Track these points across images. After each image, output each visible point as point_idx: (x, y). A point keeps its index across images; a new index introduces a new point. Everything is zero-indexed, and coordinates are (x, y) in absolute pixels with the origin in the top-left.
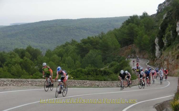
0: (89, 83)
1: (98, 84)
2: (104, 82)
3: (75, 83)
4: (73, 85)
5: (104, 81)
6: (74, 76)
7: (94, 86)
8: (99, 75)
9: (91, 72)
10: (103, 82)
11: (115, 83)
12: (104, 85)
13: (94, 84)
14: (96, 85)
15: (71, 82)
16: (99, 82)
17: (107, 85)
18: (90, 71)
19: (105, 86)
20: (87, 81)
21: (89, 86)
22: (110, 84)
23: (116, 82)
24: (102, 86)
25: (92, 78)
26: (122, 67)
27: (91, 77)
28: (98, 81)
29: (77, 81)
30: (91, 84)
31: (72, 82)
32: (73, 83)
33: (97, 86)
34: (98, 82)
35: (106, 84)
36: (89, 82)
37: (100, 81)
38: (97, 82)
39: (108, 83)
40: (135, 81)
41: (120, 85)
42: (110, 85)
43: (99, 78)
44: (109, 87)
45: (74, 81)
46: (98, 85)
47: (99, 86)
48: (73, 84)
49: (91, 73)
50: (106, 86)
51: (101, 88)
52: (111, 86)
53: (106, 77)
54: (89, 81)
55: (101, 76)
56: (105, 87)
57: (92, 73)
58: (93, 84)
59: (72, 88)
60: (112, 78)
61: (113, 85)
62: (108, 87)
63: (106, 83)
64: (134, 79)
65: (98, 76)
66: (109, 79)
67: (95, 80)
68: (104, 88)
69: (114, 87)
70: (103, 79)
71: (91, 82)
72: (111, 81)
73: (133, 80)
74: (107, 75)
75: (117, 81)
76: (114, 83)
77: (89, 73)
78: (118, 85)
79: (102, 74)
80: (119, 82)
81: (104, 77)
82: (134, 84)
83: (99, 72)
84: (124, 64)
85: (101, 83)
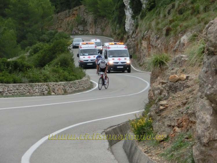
2: (14, 86)
5: (15, 83)
8: (3, 72)
10: (11, 85)
11: (38, 87)
12: (14, 93)
16: (3, 87)
17: (19, 92)
19: (16, 94)
22: (25, 89)
23: (38, 85)
24: (10, 94)
26: (54, 53)
35: (18, 90)
37: (5, 83)
39: (23, 87)
40: (78, 82)
41: (46, 90)
42: (26, 91)
43: (3, 77)
44: (23, 97)
50: (19, 94)
51: (7, 97)
52: (28, 94)
53: (18, 76)
55: (7, 73)
56: (16, 96)
60: (30, 77)
61: (31, 91)
62: (23, 95)
63: (17, 87)
64: (78, 79)
66: (23, 80)
68: (14, 97)
69: (35, 96)
70: (11, 80)
72: (28, 84)
73: (74, 80)
74: (20, 70)
75: (41, 83)
76: (35, 88)
78: (44, 91)
79: (9, 68)
80: (45, 85)
81: (14, 74)
82: (77, 88)
83: (4, 66)
84: (57, 49)
85: (8, 88)
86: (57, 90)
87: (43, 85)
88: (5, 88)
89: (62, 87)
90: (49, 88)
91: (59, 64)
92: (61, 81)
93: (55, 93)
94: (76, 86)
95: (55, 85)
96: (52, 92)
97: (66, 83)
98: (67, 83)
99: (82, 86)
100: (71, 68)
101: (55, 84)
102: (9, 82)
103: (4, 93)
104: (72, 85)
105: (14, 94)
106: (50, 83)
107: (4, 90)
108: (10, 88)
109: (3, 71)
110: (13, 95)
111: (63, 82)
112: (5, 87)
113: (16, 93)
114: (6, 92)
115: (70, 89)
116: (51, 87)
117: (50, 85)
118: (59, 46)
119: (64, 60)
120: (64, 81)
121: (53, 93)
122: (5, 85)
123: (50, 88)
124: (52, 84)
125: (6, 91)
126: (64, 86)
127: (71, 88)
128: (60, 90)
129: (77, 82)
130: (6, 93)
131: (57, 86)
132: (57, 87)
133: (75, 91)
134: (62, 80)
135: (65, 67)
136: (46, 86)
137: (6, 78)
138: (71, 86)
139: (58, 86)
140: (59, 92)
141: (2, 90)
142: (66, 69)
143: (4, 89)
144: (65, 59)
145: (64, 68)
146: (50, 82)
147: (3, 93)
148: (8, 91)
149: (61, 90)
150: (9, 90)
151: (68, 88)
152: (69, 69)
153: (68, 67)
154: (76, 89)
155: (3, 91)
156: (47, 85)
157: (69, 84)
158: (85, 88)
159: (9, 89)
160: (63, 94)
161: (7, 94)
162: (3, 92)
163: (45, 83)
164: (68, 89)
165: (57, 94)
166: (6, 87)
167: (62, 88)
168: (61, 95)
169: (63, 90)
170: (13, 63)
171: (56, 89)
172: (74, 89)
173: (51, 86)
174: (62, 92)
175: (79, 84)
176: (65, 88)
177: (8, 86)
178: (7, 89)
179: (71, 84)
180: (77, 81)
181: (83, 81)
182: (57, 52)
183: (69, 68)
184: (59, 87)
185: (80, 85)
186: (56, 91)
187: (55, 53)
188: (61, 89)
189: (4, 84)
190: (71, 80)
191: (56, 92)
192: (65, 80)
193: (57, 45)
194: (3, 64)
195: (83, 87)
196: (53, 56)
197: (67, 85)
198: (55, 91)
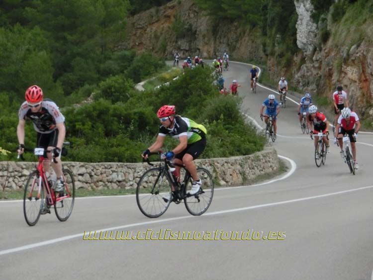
0: (82, 175)
1: (120, 178)
3: (20, 177)
4: (11, 187)
6: (10, 144)
7: (106, 185)
8: (119, 136)
9: (83, 124)
13: (105, 179)
14: (111, 182)
15: (5, 173)
16: (125, 170)
18: (79, 117)
20: (73, 163)
21: (82, 187)
25: (93, 150)
27: (87, 144)
28: (119, 164)
29: (27, 169)
30: (91, 176)
31: (7, 170)
32: (14, 177)
33: (115, 186)
34: (119, 170)
36: (83, 170)
38: (114, 169)
43: (123, 149)
45: (18, 169)
46: (119, 182)
47: (123, 187)
48: (11, 180)
49: (81, 127)
54: (82, 164)
55: (128, 140)
57: (86, 127)
58: (100, 177)
59: (13, 198)
64: (259, 150)
65: (114, 141)
67: (106, 161)
71: (89, 170)
77: (74, 126)
78: (206, 178)
79: (128, 129)
80: (206, 165)
81: (141, 141)
82: (262, 170)
83: (119, 122)
84: (193, 85)
85: (135, 172)
86: (231, 175)
87: (204, 165)
88: (129, 173)
89: (239, 167)
90: (215, 171)
91: (222, 116)
92: (232, 154)
93: (227, 182)
94: (260, 166)
95: (225, 164)
96: (220, 178)
97: (243, 158)
98: (246, 157)
99: (269, 164)
100: (241, 126)
101: (226, 162)
102: (135, 159)
103: (126, 184)
104: (254, 165)
105: (146, 186)
106: (215, 159)
107: (127, 177)
108: (138, 172)
109: (117, 133)
110: (144, 187)
111: (237, 158)
112: (128, 171)
113: (150, 182)
114: (130, 181)
115: (251, 173)
116: (218, 168)
117: (216, 164)
118: (197, 78)
119: (226, 109)
120: (237, 155)
121: (222, 183)
122: (129, 167)
123: (218, 170)
124: (219, 161)
125: (131, 179)
126: (241, 166)
127: (253, 170)
128: (235, 175)
129: (262, 157)
130: (131, 183)
131: (229, 165)
132: (229, 168)
133: (259, 175)
134: (233, 152)
135: (228, 124)
136: (210, 167)
137: (127, 150)
138: (252, 164)
139: (232, 165)
140: (234, 179)
141: (122, 177)
142: (232, 129)
143: (127, 174)
144: (229, 106)
145: (227, 126)
146: (214, 157)
147: (124, 183)
148: (134, 179)
149: (237, 174)
150: (137, 177)
151: (248, 169)
152: (240, 129)
153: (235, 124)
154: (260, 171)
155: (124, 178)
156: (211, 165)
157: (249, 161)
158: (275, 168)
159: (136, 175)
160: (242, 184)
161: (131, 185)
162: (124, 181)
163: (207, 160)
164: (248, 172)
165: (230, 184)
166: (130, 171)
167: (239, 170)
168: (237, 185)
169: (240, 173)
170: (136, 117)
171: (228, 174)
172: (258, 172)
173: (219, 165)
174: (238, 178)
175: (264, 161)
176: (244, 170)
177: (135, 168)
178: (132, 175)
179: (252, 161)
180: (259, 154)
181: (271, 153)
182: (194, 93)
183: (238, 125)
184: (233, 167)
185: (266, 162)
186: (228, 178)
187: (188, 95)
188: (237, 172)
189: (125, 164)
190: (247, 152)
191: (227, 180)
192: (238, 153)
193: (192, 77)
194: (116, 118)
195: (271, 166)
196: (185, 101)
197: (246, 163)
198: (227, 176)
